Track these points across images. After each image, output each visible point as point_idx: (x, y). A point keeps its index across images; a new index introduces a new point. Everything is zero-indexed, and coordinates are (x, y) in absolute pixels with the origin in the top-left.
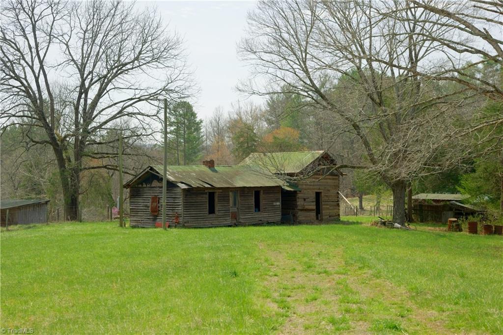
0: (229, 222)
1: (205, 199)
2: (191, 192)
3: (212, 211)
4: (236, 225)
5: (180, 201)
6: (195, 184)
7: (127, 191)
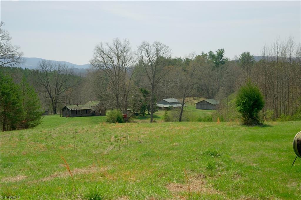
0: (80, 116)
1: (75, 112)
2: (72, 111)
3: (77, 114)
4: (82, 116)
5: (70, 112)
6: (73, 109)
7: (62, 110)
